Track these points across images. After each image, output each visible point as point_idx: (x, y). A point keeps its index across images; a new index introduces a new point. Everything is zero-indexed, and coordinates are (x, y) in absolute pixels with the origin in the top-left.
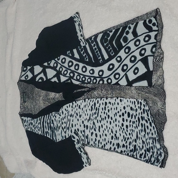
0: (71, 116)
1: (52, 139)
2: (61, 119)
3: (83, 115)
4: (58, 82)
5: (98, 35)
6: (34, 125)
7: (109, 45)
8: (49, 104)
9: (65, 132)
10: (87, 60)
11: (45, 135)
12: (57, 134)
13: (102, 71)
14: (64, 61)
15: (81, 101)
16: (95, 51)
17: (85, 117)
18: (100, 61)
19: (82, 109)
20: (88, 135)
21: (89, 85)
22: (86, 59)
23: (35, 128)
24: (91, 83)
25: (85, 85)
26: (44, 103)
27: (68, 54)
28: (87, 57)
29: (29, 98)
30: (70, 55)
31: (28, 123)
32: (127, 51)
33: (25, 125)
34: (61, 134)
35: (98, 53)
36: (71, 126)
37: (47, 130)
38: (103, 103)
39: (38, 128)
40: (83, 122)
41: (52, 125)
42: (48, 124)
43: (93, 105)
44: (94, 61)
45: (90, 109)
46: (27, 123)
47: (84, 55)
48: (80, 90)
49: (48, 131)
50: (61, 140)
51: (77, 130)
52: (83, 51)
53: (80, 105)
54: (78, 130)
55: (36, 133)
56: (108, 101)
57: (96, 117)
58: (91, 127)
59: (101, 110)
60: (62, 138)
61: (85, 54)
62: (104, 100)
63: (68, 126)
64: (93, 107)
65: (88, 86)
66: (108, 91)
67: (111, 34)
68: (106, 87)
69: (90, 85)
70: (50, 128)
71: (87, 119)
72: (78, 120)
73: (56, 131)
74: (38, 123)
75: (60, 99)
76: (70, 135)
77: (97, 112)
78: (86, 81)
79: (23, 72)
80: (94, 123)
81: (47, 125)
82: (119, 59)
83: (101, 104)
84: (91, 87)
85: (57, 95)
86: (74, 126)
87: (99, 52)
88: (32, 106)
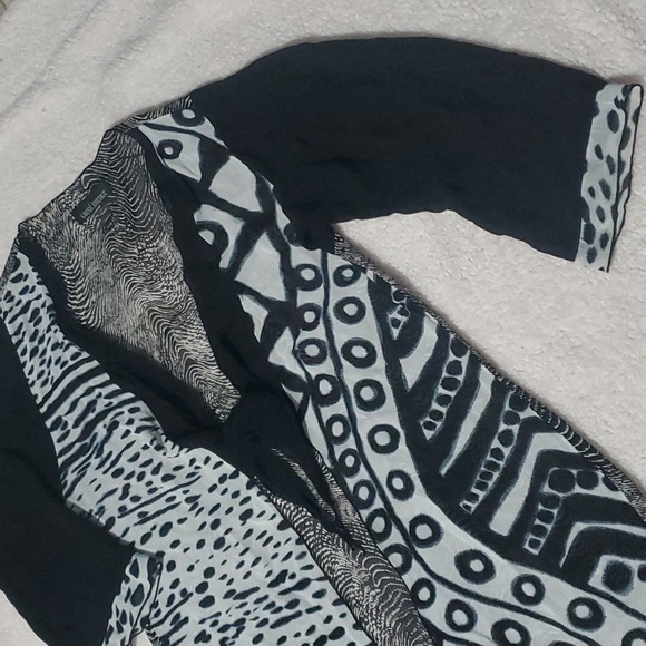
0: (193, 500)
1: (60, 461)
2: (150, 461)
3: (233, 556)
4: (258, 333)
5: (559, 430)
6: (40, 335)
7: (555, 512)
8: (156, 355)
9: (123, 511)
10: (429, 434)
11: (48, 423)
12: (91, 473)
13: (437, 533)
14: (351, 309)
15: (270, 509)
16: (489, 458)
17: (230, 570)
18: (465, 502)
19: (250, 532)
20: (186, 620)
21: (346, 507)
22: (430, 426)
23: (34, 352)
24: (362, 512)
25: (336, 491)
26: (143, 327)
27: (390, 317)
28: (439, 424)
29: (106, 227)
30: (395, 332)
31: (25, 299)
32: (583, 612)
33: (9, 292)
34: (105, 496)
35: (492, 475)
36: (160, 521)
37: (71, 419)
38: (329, 619)
39: (44, 367)
40: (209, 572)
41: (101, 430)
42: (91, 406)
43: (293, 576)
44: (443, 472)
45: (270, 573)
46: (22, 293)
47: (435, 406)
48: (302, 474)
49: (70, 427)
50: (87, 510)
51: (166, 561)
52: (452, 394)
53: (256, 512)
54: (172, 566)
55: (26, 370)
56: (351, 635)
57: (265, 621)
58: (219, 618)
59: (300, 625)
60: (95, 510)
61: (444, 410)
62: (343, 616)
63: (151, 509)
64: (289, 583)
65: (342, 508)
66: (387, 614)
67: (601, 490)
68: (394, 596)
69: (350, 513)
70: (86, 425)
71: (229, 583)
72: (201, 544)
73: (95, 462)
74: (59, 352)
75: (209, 398)
76: (128, 538)
77: (286, 612)
78: (351, 482)
79: (169, 115)
80: (240, 624)
81: (84, 402)
82: (529, 589)
83: (323, 614)
84: (345, 521)
85: (213, 372)
86: (171, 537)
87: (496, 475)
88: (92, 271)
